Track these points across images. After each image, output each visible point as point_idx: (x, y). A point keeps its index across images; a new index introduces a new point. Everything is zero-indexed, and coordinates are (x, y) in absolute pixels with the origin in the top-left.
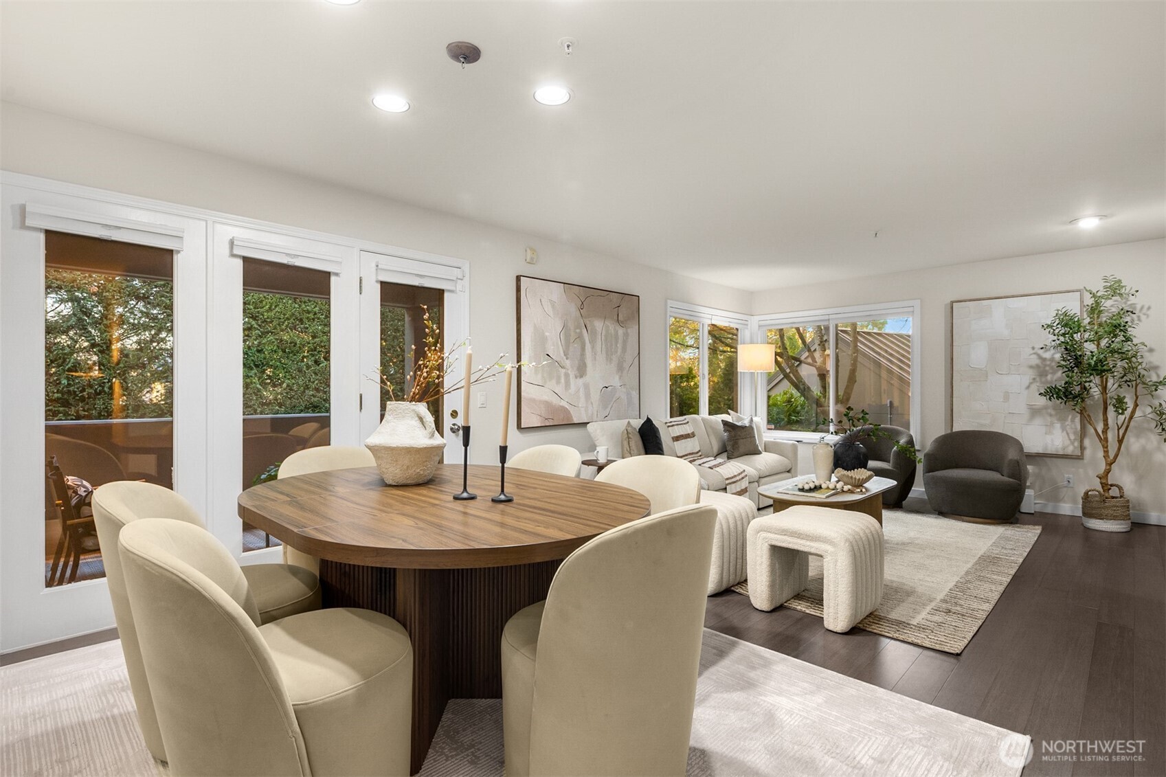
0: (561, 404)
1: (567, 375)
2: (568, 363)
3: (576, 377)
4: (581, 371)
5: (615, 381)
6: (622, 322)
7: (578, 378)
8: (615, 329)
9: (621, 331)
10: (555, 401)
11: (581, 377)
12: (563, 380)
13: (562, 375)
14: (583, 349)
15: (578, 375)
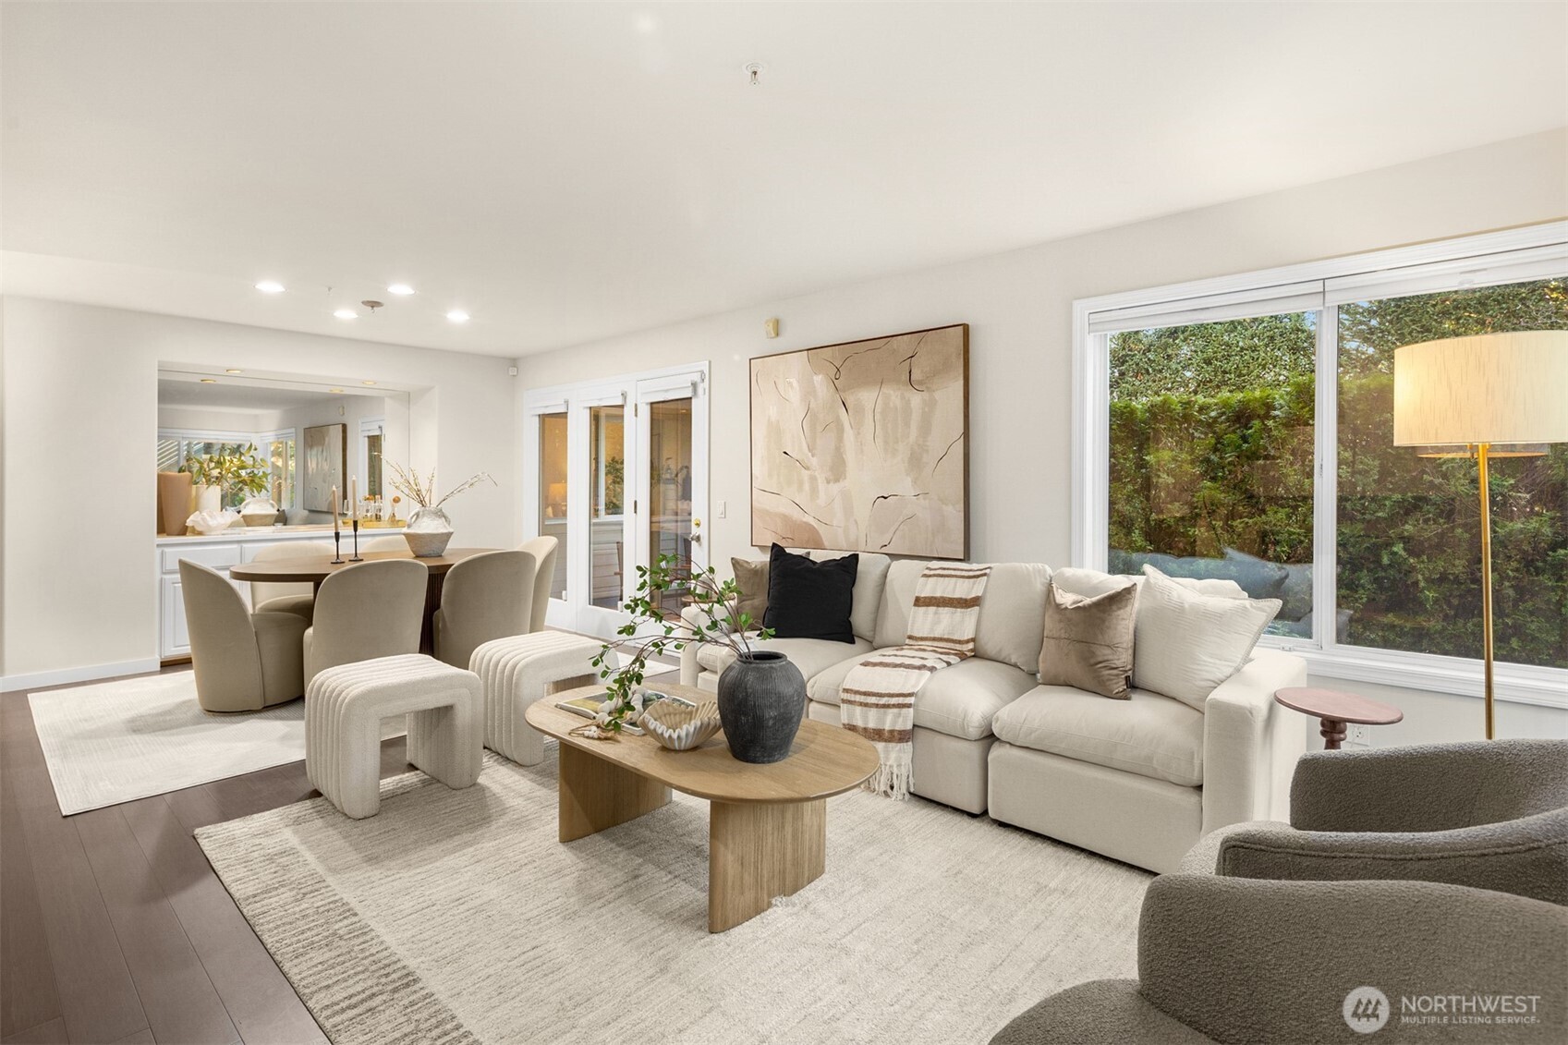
0: (804, 520)
1: (813, 479)
2: (814, 461)
3: (828, 482)
4: (837, 471)
5: (905, 487)
6: (920, 383)
7: (831, 484)
8: (903, 398)
9: (916, 399)
10: (796, 514)
11: (837, 480)
12: (807, 487)
13: (806, 479)
14: (840, 438)
15: (831, 478)
